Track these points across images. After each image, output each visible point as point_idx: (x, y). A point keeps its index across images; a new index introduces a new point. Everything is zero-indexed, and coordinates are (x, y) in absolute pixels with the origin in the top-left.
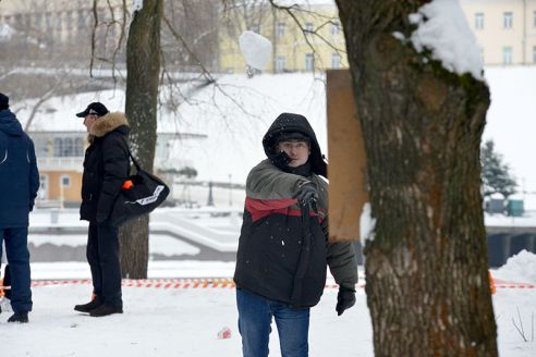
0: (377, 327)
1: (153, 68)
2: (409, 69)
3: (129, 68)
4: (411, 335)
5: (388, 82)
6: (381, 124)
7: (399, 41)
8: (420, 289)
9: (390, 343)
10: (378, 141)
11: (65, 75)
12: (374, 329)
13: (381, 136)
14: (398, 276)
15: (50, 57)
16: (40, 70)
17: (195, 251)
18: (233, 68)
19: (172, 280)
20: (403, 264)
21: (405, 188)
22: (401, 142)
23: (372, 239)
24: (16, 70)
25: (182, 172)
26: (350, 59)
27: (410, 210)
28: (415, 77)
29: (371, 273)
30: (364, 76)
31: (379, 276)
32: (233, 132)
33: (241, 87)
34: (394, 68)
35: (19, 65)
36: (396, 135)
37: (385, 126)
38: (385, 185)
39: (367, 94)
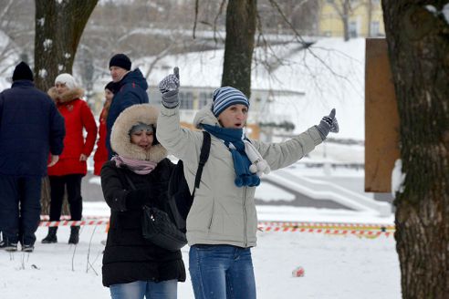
0: (404, 270)
1: (250, 31)
2: (439, 39)
3: (227, 31)
4: (435, 279)
5: (420, 50)
6: (412, 89)
7: (431, 13)
8: (444, 238)
9: (416, 285)
10: (410, 103)
11: (179, 36)
12: (402, 272)
13: (412, 100)
14: (424, 226)
15: (166, 19)
16: (157, 31)
17: (291, 197)
18: (330, 32)
19: (272, 223)
20: (429, 215)
21: (432, 147)
22: (430, 105)
23: (402, 191)
24: (137, 31)
25: (281, 126)
26: (387, 29)
27: (436, 166)
28: (444, 46)
29: (400, 222)
30: (399, 45)
31: (407, 224)
32: (321, 91)
33: (329, 50)
34: (425, 38)
35: (139, 26)
36: (425, 99)
37: (416, 90)
38: (415, 143)
39: (401, 62)
